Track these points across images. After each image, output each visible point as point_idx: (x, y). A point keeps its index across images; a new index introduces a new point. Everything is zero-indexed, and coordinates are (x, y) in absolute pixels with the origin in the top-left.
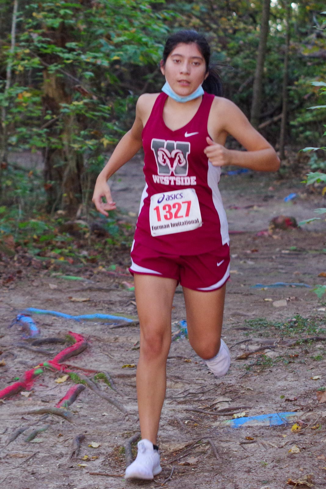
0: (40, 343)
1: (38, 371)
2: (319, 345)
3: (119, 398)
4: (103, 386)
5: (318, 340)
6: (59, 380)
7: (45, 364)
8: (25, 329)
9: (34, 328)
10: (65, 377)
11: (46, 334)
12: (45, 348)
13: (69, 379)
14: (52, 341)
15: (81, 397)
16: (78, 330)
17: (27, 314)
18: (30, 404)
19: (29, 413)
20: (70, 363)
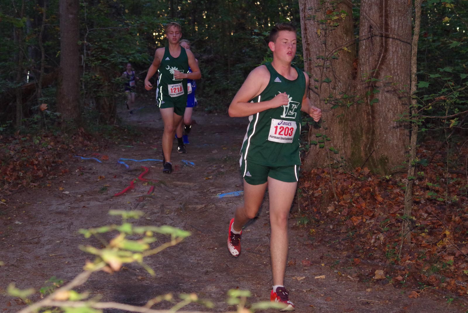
0: (131, 171)
1: (135, 182)
3: (170, 190)
4: (162, 185)
6: (144, 184)
7: (137, 179)
8: (123, 166)
9: (127, 166)
10: (146, 183)
11: (132, 167)
12: (134, 173)
13: (148, 184)
14: (136, 170)
15: (156, 190)
16: (144, 165)
17: (121, 161)
18: (136, 194)
19: (138, 197)
20: (146, 178)
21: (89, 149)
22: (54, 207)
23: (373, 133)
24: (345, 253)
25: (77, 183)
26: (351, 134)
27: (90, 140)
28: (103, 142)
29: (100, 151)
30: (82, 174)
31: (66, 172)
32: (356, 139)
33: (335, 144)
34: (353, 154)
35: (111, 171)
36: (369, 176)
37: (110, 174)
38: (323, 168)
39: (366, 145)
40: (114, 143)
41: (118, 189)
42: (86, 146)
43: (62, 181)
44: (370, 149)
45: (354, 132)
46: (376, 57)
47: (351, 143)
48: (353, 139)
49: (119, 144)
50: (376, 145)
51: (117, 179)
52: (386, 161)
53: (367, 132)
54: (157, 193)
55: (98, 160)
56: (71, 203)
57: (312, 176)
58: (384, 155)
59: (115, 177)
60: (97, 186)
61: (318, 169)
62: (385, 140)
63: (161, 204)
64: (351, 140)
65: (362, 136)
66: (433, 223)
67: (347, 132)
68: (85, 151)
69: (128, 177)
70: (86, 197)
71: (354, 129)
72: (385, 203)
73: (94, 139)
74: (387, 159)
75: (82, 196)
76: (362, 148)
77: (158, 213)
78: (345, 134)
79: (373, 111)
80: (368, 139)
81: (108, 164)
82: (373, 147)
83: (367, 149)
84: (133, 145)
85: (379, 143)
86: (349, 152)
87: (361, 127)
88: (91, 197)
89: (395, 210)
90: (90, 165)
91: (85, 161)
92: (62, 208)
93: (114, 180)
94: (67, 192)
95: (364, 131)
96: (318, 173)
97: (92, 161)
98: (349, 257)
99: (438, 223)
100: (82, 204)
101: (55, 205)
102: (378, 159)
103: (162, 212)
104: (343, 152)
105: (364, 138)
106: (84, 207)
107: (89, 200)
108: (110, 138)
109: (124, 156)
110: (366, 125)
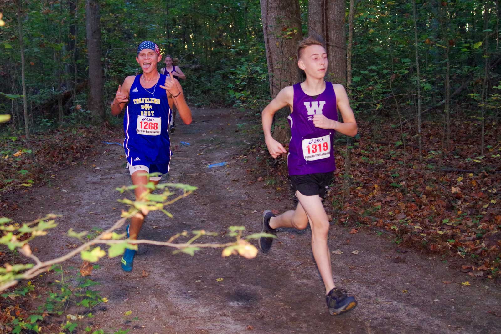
21: (112, 137)
22: (89, 179)
25: (105, 161)
27: (112, 130)
29: (120, 138)
30: (108, 155)
31: (97, 154)
42: (110, 134)
43: (94, 161)
55: (119, 144)
56: (102, 176)
60: (120, 162)
66: (366, 180)
68: (109, 138)
70: (112, 171)
73: (116, 129)
75: (109, 170)
88: (116, 171)
90: (114, 148)
91: (110, 145)
92: (95, 179)
94: (98, 168)
97: (115, 145)
99: (369, 179)
100: (110, 176)
101: (91, 177)
106: (111, 178)
107: (115, 173)
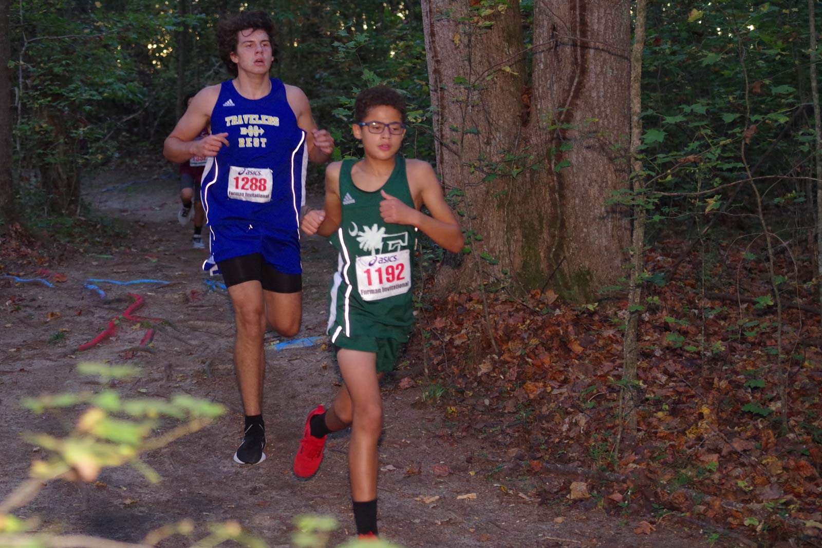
0: (109, 302)
1: (117, 322)
2: (314, 291)
3: (183, 336)
4: (169, 329)
5: (312, 286)
6: (134, 327)
7: (120, 317)
8: (94, 293)
9: (102, 292)
10: (138, 325)
11: (111, 296)
12: (114, 306)
13: (142, 326)
14: (119, 301)
15: (156, 337)
16: (134, 292)
17: (91, 283)
18: (119, 346)
19: (122, 352)
20: (138, 314)
21: (30, 263)
23: (563, 225)
24: (513, 451)
25: (9, 325)
26: (521, 227)
27: (31, 245)
28: (56, 250)
29: (50, 266)
30: (17, 310)
32: (530, 237)
33: (491, 246)
34: (525, 265)
35: (72, 303)
36: (556, 306)
37: (70, 308)
38: (469, 292)
39: (549, 249)
40: (77, 251)
41: (84, 337)
42: (25, 256)
44: (557, 255)
45: (527, 224)
46: (565, 83)
47: (521, 244)
48: (525, 236)
49: (86, 251)
50: (568, 248)
51: (83, 319)
52: (588, 277)
53: (551, 225)
54: (158, 343)
55: (46, 283)
57: (450, 307)
58: (584, 267)
59: (80, 314)
60: (46, 331)
61: (460, 293)
62: (585, 240)
63: (166, 363)
64: (521, 238)
65: (541, 232)
66: (679, 393)
67: (512, 225)
68: (22, 265)
69: (104, 313)
70: (25, 353)
71: (527, 217)
72: (588, 356)
73: (39, 243)
74: (588, 273)
75: (18, 350)
76: (542, 254)
77: (162, 379)
78: (510, 229)
79: (562, 186)
80: (553, 236)
81: (66, 289)
82: (563, 251)
83: (551, 256)
84: (112, 254)
85: (573, 245)
86: (518, 262)
87: (540, 216)
88: (35, 352)
89: (606, 370)
90: (32, 292)
91: (23, 285)
93: (78, 319)
95: (545, 221)
96: (461, 301)
97: (37, 284)
98: (520, 458)
99: (687, 392)
100: (18, 365)
102: (573, 275)
103: (169, 378)
104: (507, 261)
105: (545, 235)
106: (22, 370)
107: (32, 357)
108: (69, 242)
109: (96, 275)
110: (549, 211)
